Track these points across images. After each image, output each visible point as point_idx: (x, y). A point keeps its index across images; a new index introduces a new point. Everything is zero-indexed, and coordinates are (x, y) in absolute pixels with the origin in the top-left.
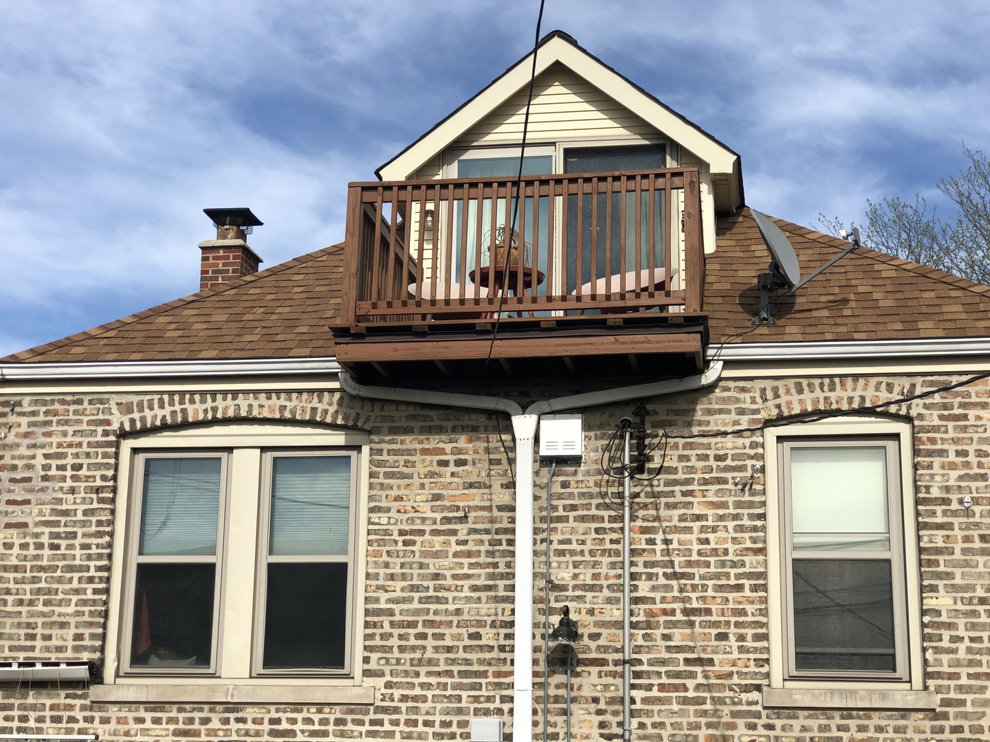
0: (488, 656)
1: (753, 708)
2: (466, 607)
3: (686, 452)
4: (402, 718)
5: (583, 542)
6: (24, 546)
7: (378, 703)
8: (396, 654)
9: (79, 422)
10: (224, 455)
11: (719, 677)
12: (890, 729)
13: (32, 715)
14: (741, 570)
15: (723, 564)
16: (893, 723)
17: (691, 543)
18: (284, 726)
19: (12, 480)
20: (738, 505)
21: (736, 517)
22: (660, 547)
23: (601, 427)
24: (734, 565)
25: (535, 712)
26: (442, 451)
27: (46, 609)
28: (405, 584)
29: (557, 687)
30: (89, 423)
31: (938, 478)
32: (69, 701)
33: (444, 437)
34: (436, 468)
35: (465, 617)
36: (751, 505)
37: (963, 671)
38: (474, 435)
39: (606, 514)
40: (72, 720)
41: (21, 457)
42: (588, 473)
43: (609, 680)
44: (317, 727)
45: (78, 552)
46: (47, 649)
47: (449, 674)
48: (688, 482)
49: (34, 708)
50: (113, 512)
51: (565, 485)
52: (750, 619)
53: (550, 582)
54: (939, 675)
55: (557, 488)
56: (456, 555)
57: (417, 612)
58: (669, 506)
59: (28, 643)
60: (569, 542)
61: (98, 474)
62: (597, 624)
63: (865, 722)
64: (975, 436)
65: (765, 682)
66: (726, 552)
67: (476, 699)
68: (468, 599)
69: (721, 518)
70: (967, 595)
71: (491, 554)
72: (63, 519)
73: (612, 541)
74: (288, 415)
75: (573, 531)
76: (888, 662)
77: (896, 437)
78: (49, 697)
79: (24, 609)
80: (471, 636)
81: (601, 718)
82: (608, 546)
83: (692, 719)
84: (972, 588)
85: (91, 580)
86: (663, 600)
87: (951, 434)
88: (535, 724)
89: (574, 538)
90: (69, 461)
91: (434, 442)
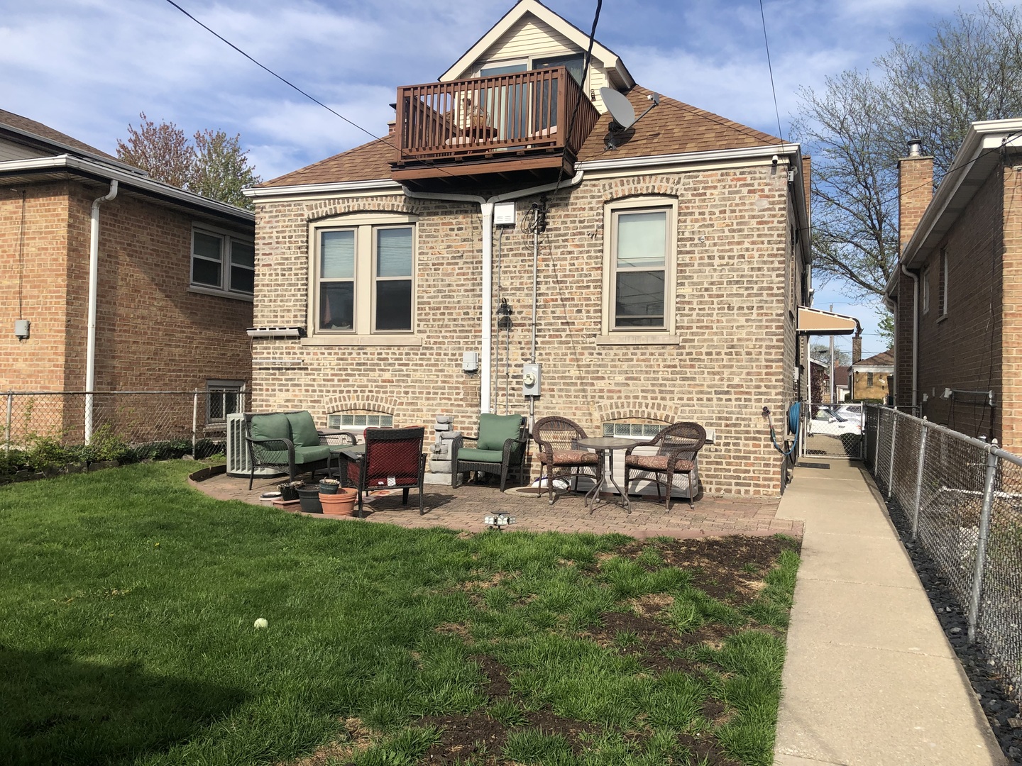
0: (472, 322)
1: (592, 345)
2: (462, 300)
3: (565, 220)
4: (435, 352)
5: (516, 267)
6: (271, 275)
7: (424, 345)
8: (432, 322)
9: (290, 215)
10: (355, 229)
11: (577, 331)
12: (657, 354)
13: (279, 351)
14: (589, 278)
15: (581, 276)
16: (658, 351)
17: (566, 265)
18: (384, 356)
19: (264, 244)
20: (590, 245)
21: (588, 252)
22: (551, 268)
23: (525, 208)
24: (586, 276)
25: (492, 349)
26: (451, 224)
27: (281, 304)
28: (435, 289)
29: (503, 337)
30: (295, 215)
31: (689, 227)
32: (293, 345)
33: (452, 217)
34: (449, 232)
35: (462, 304)
36: (595, 245)
37: (694, 325)
38: (466, 215)
39: (526, 252)
40: (295, 353)
41: (267, 233)
42: (518, 232)
43: (527, 333)
44: (397, 356)
45: (293, 277)
46: (283, 322)
47: (455, 331)
48: (566, 235)
49: (278, 348)
50: (307, 258)
51: (508, 238)
52: (592, 302)
53: (500, 287)
54: (682, 327)
55: (504, 240)
56: (458, 274)
57: (440, 303)
58: (556, 247)
59: (275, 319)
60: (509, 267)
61: (300, 240)
62: (521, 307)
63: (645, 351)
64: (709, 204)
65: (599, 333)
66: (582, 270)
67: (467, 343)
68: (463, 296)
69: (581, 252)
70: (699, 287)
71: (473, 273)
72: (286, 262)
73: (529, 266)
74: (381, 208)
75: (511, 261)
76: (660, 322)
77: (670, 206)
78: (285, 343)
79: (272, 304)
80: (464, 314)
81: (522, 351)
82: (527, 268)
83: (564, 351)
84: (702, 283)
85: (299, 290)
86: (552, 294)
87: (697, 204)
88: (492, 354)
89: (511, 265)
90: (287, 234)
91: (448, 219)
